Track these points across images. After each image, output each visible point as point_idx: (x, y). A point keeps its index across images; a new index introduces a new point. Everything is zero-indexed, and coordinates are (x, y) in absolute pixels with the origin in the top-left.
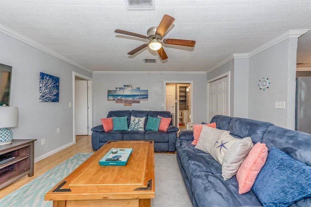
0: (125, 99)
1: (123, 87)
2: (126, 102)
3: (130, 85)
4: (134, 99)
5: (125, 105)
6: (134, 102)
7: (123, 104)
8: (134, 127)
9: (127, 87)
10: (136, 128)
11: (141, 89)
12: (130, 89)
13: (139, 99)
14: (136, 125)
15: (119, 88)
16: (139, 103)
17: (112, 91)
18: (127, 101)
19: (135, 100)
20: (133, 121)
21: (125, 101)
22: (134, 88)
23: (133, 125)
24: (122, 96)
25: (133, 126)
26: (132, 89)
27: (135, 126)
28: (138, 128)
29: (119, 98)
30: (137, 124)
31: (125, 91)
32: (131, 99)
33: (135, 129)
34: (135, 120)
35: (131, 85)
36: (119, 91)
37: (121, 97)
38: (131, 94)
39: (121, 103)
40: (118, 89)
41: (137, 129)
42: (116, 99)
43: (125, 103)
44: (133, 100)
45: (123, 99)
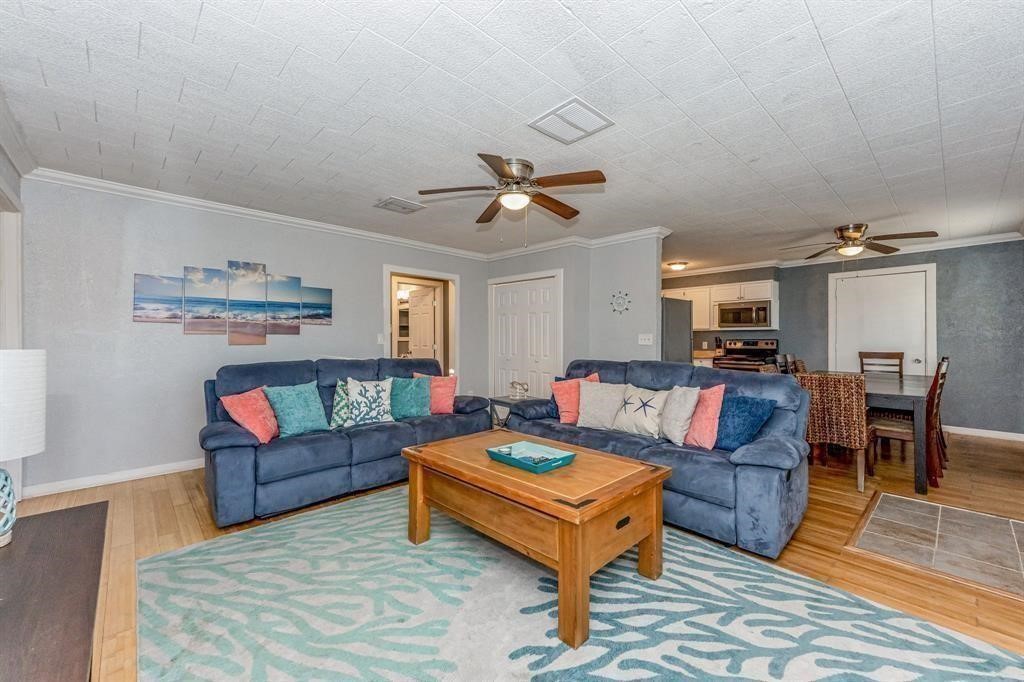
0: (235, 316)
1: (224, 267)
2: (237, 327)
3: (255, 264)
4: (274, 318)
5: (231, 343)
6: (277, 329)
7: (225, 338)
8: (367, 414)
9: (242, 272)
10: (374, 414)
11: (304, 284)
12: (256, 277)
13: (297, 317)
14: (374, 406)
15: (205, 270)
16: (298, 333)
17: (165, 281)
18: (244, 325)
19: (279, 322)
20: (361, 394)
21: (235, 325)
22: (278, 278)
23: (363, 405)
24: (222, 303)
25: (364, 409)
26: (269, 278)
27: (372, 409)
28: (378, 414)
29: (205, 311)
30: (375, 401)
31: (235, 284)
32: (260, 317)
33: (371, 418)
34: (366, 391)
35: (264, 266)
36: (201, 281)
37: (212, 307)
38: (260, 298)
39: (211, 332)
40: (200, 276)
41: (376, 418)
42: (190, 315)
43: (233, 332)
44: (272, 322)
45: (223, 315)
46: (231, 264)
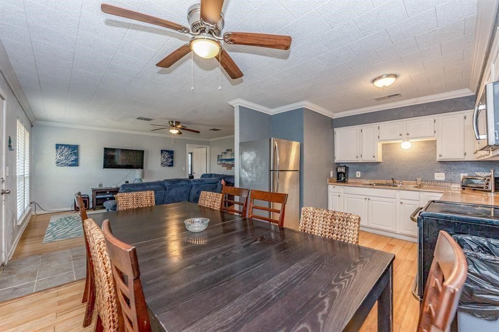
1: (226, 151)
40: (223, 154)
46: (227, 150)
